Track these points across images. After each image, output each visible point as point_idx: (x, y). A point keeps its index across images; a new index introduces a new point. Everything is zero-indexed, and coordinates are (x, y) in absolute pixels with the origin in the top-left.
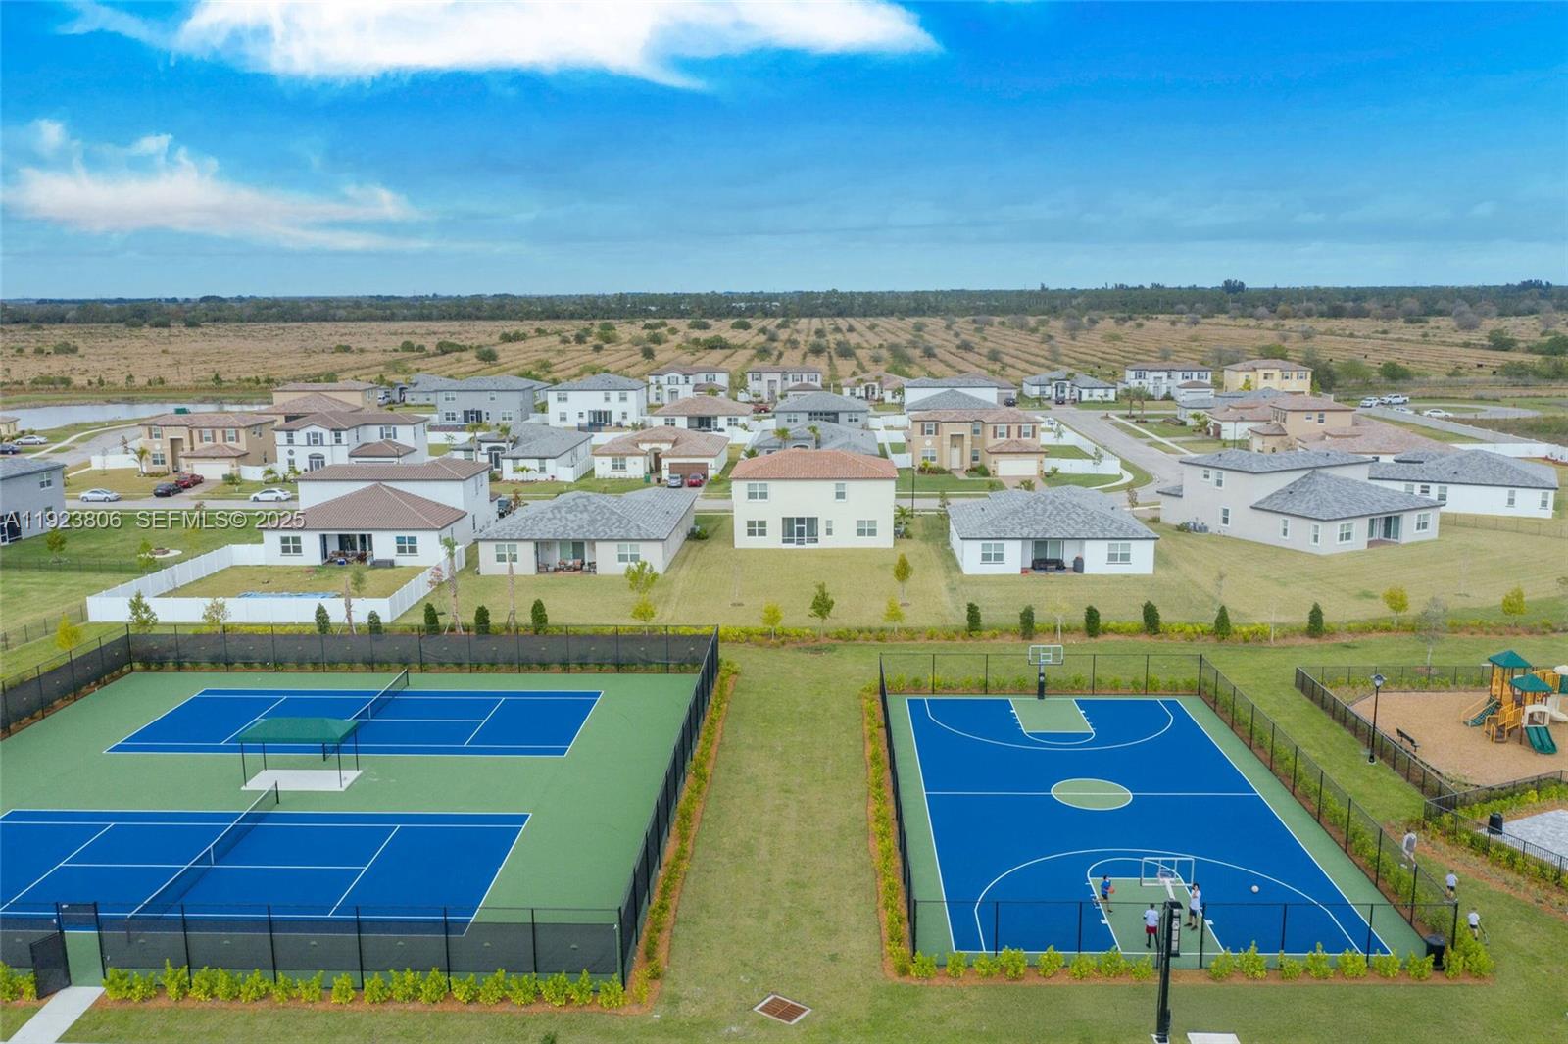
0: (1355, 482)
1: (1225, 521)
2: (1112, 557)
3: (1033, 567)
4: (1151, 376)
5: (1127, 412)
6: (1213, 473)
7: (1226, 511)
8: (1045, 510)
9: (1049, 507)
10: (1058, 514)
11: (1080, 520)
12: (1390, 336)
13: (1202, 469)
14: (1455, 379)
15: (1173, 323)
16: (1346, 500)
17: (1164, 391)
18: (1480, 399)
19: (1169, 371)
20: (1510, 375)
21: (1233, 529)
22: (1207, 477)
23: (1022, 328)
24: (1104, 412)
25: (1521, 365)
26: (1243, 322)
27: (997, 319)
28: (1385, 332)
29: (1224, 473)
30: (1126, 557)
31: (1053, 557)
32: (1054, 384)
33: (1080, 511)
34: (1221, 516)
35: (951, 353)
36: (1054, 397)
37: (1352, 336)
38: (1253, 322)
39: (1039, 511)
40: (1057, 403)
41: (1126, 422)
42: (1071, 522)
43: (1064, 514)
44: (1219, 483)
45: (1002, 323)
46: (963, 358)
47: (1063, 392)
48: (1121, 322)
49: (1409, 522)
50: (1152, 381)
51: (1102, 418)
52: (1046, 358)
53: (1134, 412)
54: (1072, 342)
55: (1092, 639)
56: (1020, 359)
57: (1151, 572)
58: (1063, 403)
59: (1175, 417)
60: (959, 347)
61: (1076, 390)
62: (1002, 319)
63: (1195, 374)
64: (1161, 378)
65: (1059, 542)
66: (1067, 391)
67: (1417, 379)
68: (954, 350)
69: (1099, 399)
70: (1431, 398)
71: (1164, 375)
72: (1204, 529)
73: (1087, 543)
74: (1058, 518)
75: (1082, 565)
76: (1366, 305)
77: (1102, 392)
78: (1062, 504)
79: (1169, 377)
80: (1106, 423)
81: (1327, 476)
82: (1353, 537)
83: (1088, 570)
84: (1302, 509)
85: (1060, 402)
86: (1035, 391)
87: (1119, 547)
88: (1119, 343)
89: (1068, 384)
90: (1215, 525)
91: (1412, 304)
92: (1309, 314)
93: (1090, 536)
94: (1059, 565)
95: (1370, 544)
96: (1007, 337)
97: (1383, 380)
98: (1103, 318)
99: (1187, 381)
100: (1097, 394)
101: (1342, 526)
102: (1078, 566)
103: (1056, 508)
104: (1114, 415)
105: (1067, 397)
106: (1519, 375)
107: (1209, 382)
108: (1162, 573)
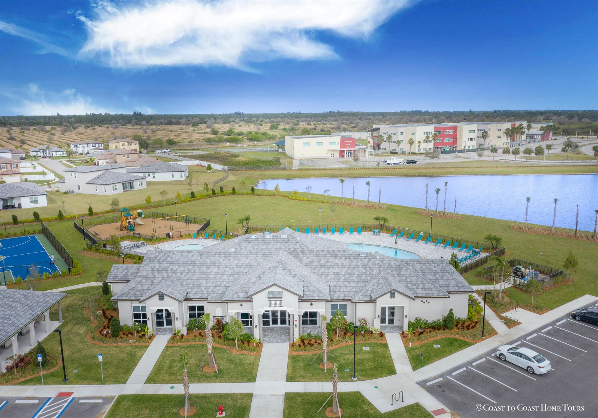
0: (120, 173)
1: (79, 189)
2: (31, 202)
3: (3, 209)
4: (80, 146)
5: (69, 160)
6: (73, 173)
7: (79, 186)
8: (5, 189)
9: (8, 188)
10: (11, 190)
11: (19, 191)
12: (184, 131)
13: (70, 173)
14: (190, 143)
15: (108, 128)
16: (115, 178)
17: (86, 152)
18: (194, 149)
19: (87, 144)
20: (206, 141)
21: (81, 191)
22: (71, 175)
23: (43, 131)
24: (60, 160)
25: (209, 139)
26: (136, 127)
27: (32, 128)
28: (182, 130)
29: (76, 173)
30: (36, 202)
31: (11, 204)
32: (41, 151)
33: (19, 188)
34: (77, 187)
35: (5, 141)
36: (42, 155)
37: (171, 131)
38: (139, 127)
39: (3, 189)
40: (43, 158)
41: (68, 163)
42: (16, 192)
43: (13, 190)
44: (76, 177)
45: (35, 129)
46: (10, 143)
47: (46, 154)
48: (87, 128)
49: (136, 184)
50: (81, 148)
51: (59, 162)
52: (47, 142)
53: (71, 159)
54: (62, 136)
55: (16, 225)
56: (37, 143)
57: (47, 205)
58: (45, 158)
59: (86, 160)
60: (9, 139)
61: (51, 153)
62: (35, 127)
63: (97, 145)
64: (84, 147)
65: (12, 199)
66: (48, 153)
67: (178, 144)
68: (7, 140)
69: (60, 155)
70: (179, 150)
71: (86, 146)
72: (73, 192)
73: (21, 198)
74: (11, 191)
75: (21, 206)
76: (181, 121)
77: (61, 153)
78: (13, 187)
79: (88, 146)
80: (60, 164)
81: (110, 172)
82: (118, 189)
83: (23, 207)
84: (101, 182)
85: (44, 157)
86: (34, 154)
87: (34, 199)
88: (82, 136)
89: (47, 150)
90: (76, 190)
91: (196, 120)
92: (161, 124)
93: (22, 196)
94: (13, 207)
95: (124, 191)
96: (35, 135)
97: (168, 145)
98: (81, 126)
99: (94, 148)
100: (59, 154)
101: (113, 186)
102: (20, 206)
103: (10, 188)
104: (64, 161)
105: (48, 156)
106: (209, 142)
107: (102, 147)
108: (50, 205)
